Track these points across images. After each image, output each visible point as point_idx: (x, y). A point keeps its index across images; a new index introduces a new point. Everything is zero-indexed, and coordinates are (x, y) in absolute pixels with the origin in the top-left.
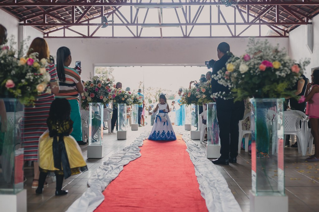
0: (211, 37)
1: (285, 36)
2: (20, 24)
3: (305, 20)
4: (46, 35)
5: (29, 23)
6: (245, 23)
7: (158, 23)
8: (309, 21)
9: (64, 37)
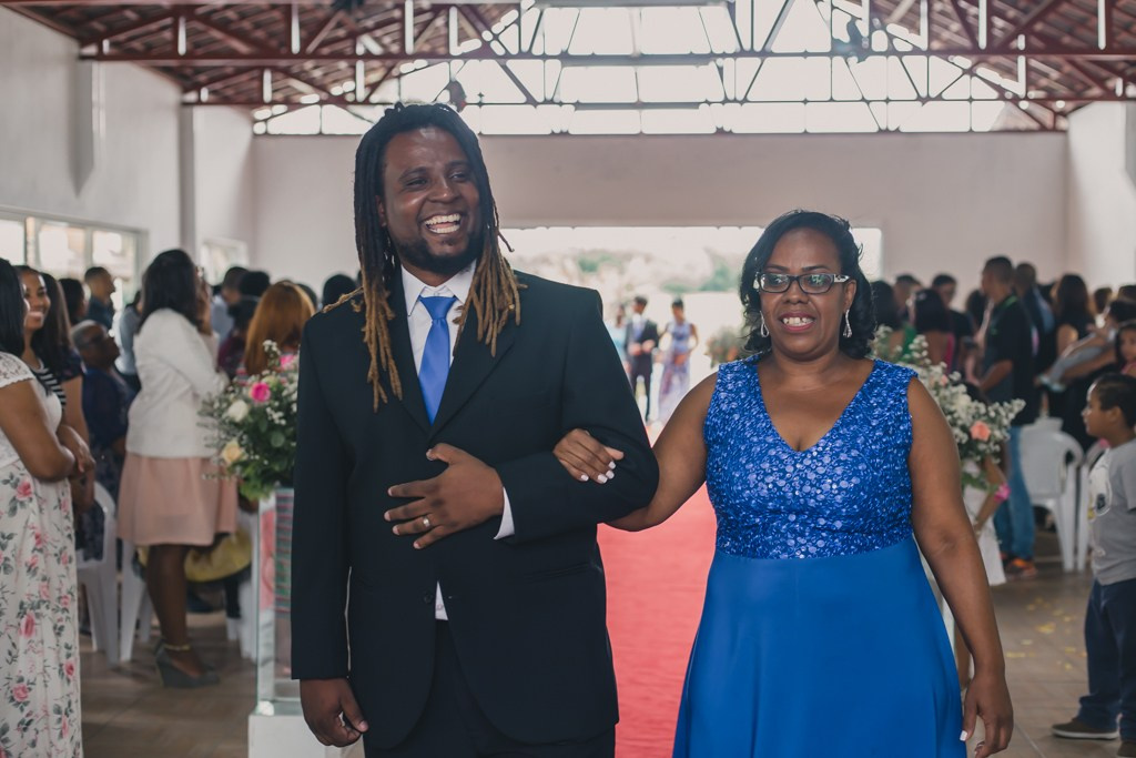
0: (806, 132)
1: (1055, 130)
2: (186, 104)
3: (1114, 90)
4: (260, 128)
5: (213, 98)
6: (919, 98)
7: (634, 100)
8: (1132, 91)
9: (321, 134)
